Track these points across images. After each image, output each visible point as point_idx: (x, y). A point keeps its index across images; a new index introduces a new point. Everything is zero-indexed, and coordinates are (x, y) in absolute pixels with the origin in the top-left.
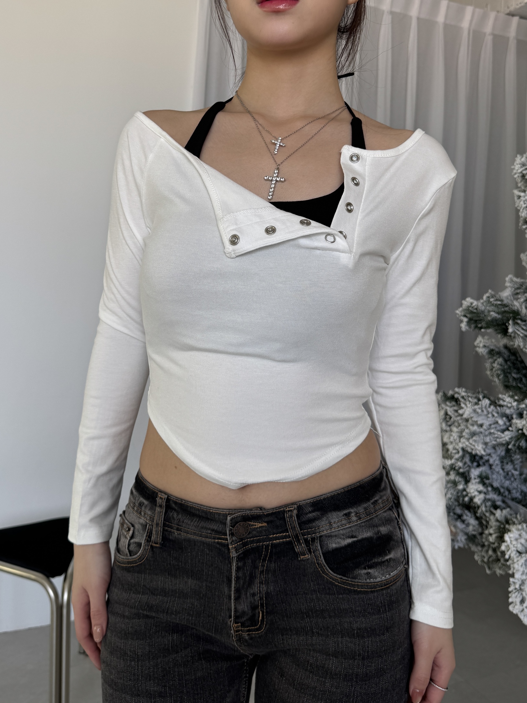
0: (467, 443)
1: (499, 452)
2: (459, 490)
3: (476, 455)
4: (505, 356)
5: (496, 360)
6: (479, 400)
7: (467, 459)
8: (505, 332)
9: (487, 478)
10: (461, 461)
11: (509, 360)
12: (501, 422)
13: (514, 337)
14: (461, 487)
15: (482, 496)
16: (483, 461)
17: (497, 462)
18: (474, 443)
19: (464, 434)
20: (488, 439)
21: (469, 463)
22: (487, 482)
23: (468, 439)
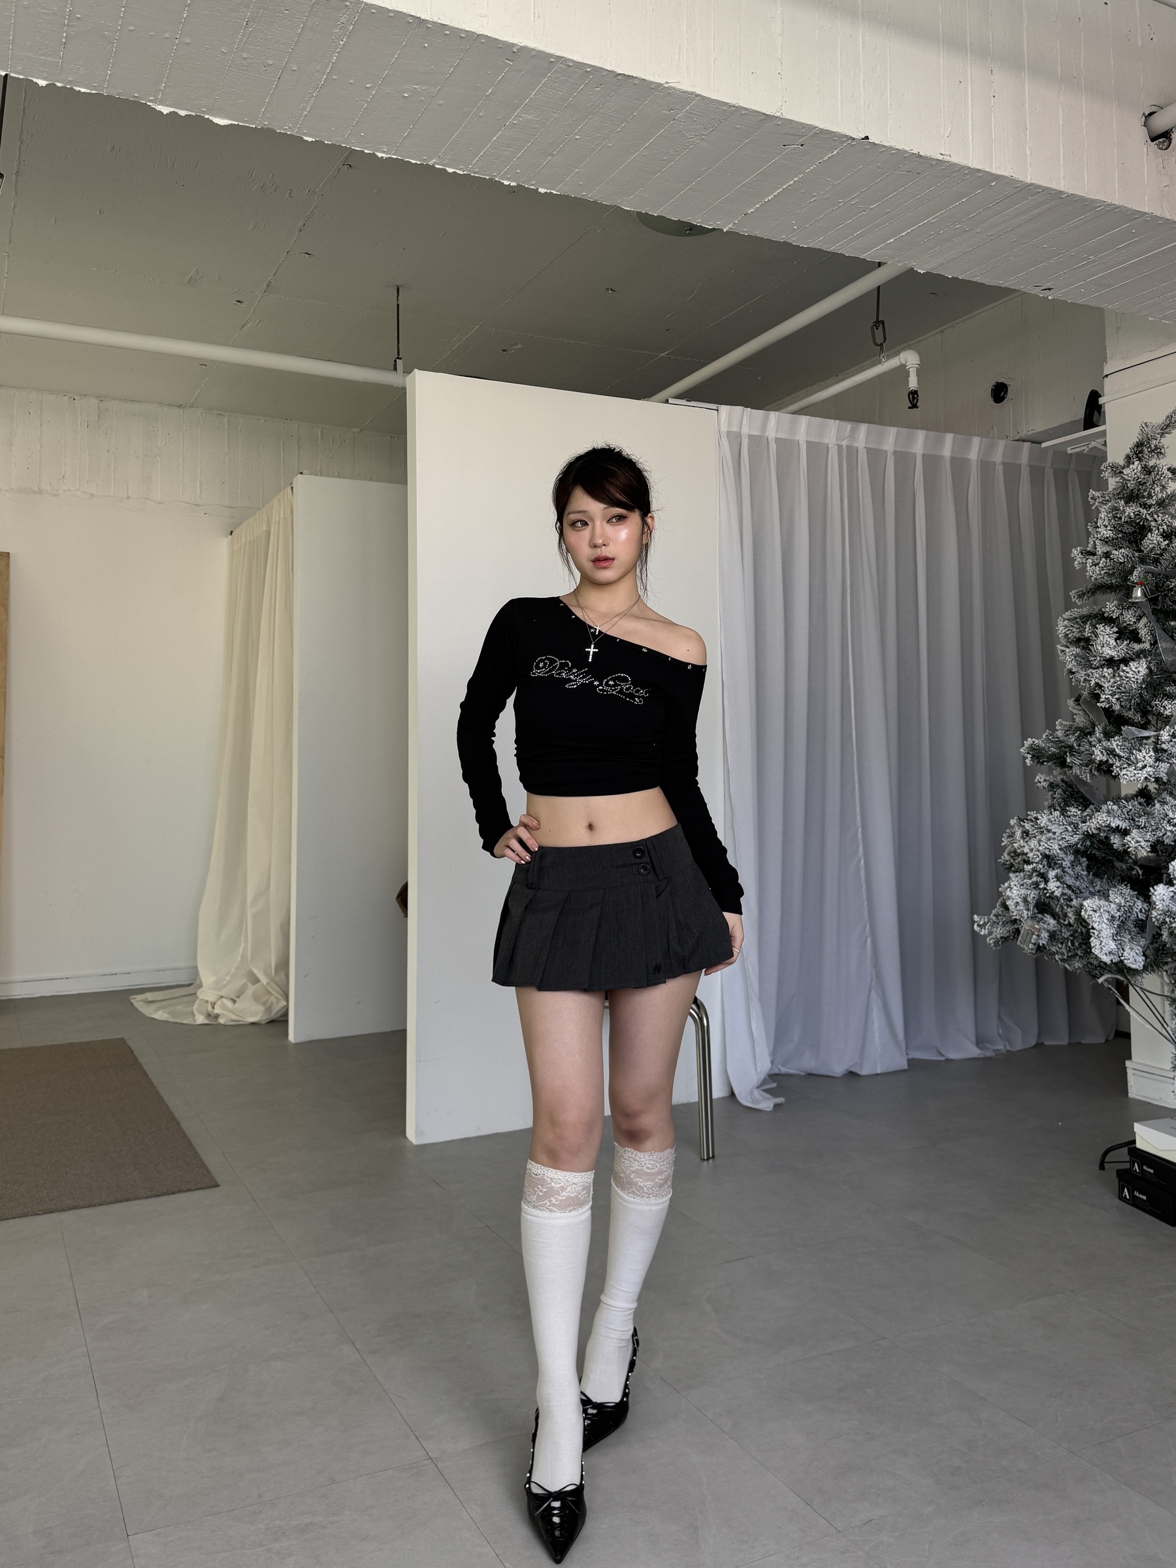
0: (1046, 847)
1: (1069, 855)
3: (1053, 856)
6: (1051, 812)
7: (1045, 862)
15: (1060, 891)
16: (1057, 863)
18: (1051, 846)
19: (1042, 841)
21: (1046, 866)
22: (1062, 880)
23: (1046, 844)
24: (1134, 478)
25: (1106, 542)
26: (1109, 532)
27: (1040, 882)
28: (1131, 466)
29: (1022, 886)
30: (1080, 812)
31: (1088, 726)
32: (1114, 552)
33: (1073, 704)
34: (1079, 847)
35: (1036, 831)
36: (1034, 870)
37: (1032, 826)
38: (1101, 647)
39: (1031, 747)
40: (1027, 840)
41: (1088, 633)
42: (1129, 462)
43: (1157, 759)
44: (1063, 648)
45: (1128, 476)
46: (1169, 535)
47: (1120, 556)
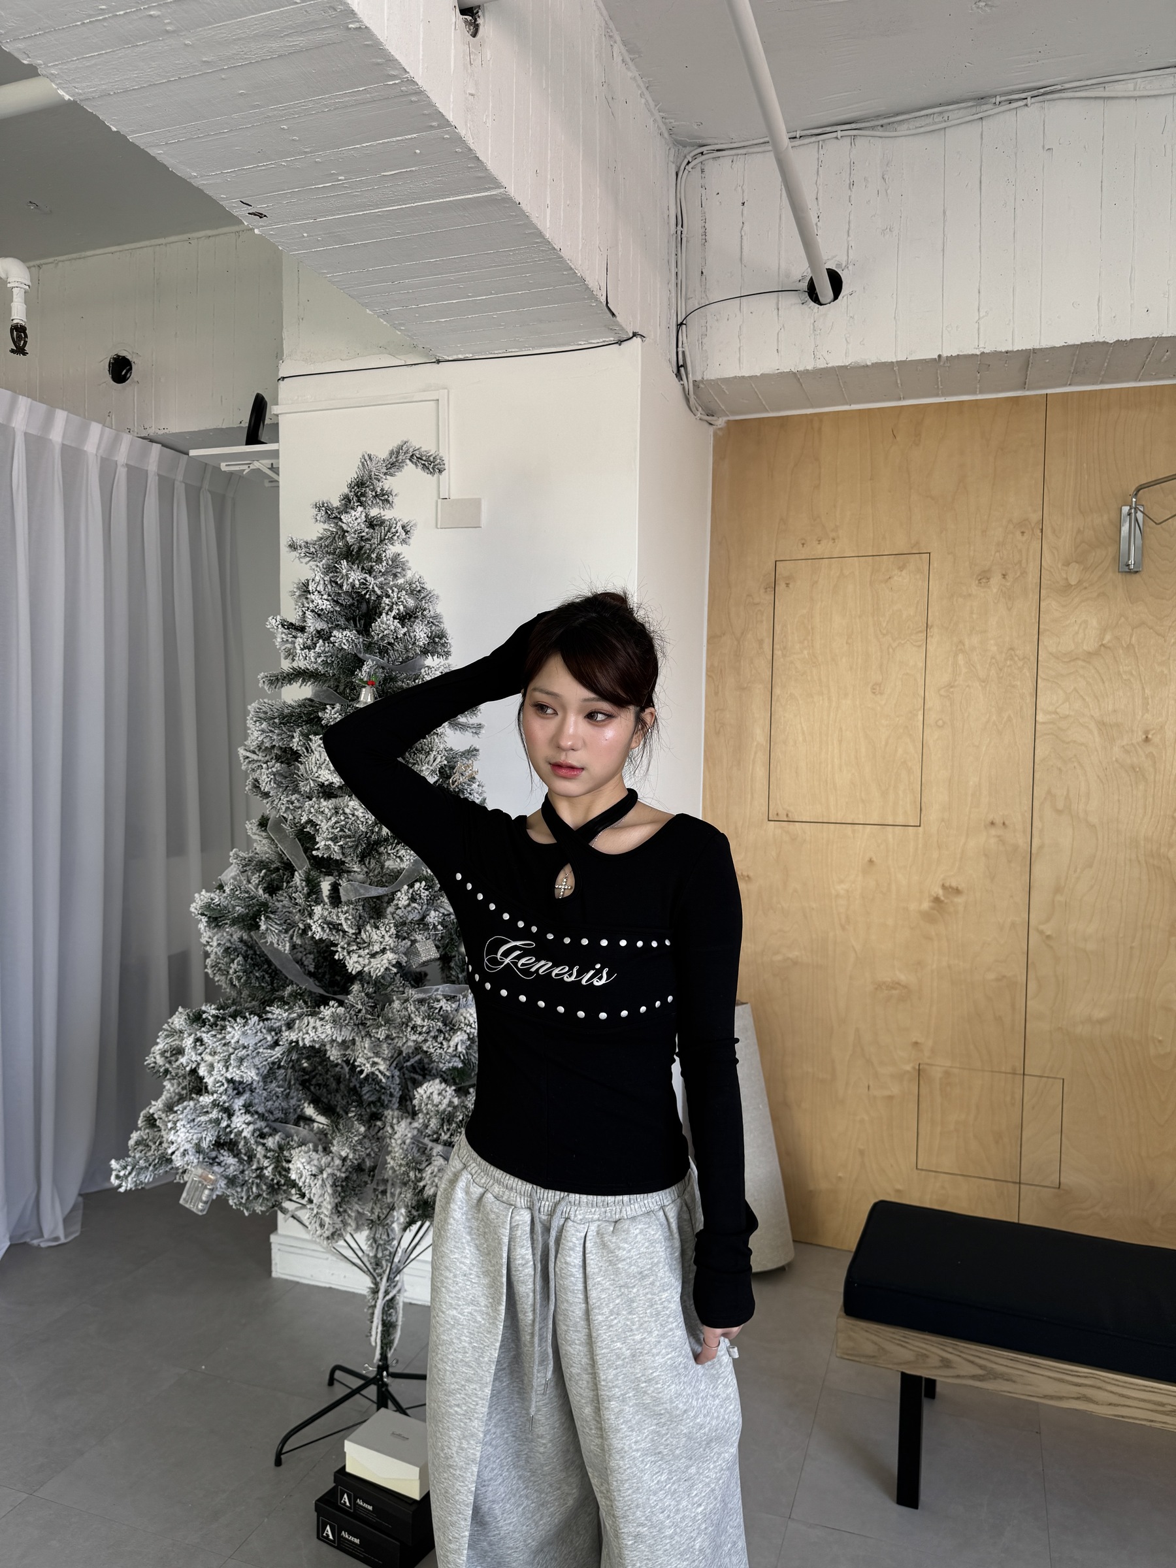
0: (235, 1070)
1: (265, 1074)
2: (221, 1127)
4: (247, 953)
5: (234, 959)
6: (246, 1019)
7: (231, 1091)
8: (251, 928)
10: (225, 1094)
11: (251, 958)
12: (269, 1038)
13: (266, 934)
14: (224, 1124)
15: (251, 1127)
16: (249, 1091)
17: (262, 1086)
18: (243, 1069)
19: (229, 1060)
20: (258, 1062)
22: (252, 1109)
23: (239, 1067)
24: (356, 531)
25: (319, 615)
26: (325, 601)
27: (222, 1117)
28: (351, 514)
29: (192, 1124)
30: (285, 1015)
31: (273, 857)
32: (335, 633)
33: (255, 829)
34: (282, 1064)
35: (218, 1044)
36: (215, 1104)
37: (215, 1036)
38: (318, 768)
39: (208, 906)
40: (200, 1054)
41: (296, 743)
42: (346, 506)
43: (397, 936)
44: (248, 754)
45: (347, 524)
46: (406, 618)
47: (345, 638)
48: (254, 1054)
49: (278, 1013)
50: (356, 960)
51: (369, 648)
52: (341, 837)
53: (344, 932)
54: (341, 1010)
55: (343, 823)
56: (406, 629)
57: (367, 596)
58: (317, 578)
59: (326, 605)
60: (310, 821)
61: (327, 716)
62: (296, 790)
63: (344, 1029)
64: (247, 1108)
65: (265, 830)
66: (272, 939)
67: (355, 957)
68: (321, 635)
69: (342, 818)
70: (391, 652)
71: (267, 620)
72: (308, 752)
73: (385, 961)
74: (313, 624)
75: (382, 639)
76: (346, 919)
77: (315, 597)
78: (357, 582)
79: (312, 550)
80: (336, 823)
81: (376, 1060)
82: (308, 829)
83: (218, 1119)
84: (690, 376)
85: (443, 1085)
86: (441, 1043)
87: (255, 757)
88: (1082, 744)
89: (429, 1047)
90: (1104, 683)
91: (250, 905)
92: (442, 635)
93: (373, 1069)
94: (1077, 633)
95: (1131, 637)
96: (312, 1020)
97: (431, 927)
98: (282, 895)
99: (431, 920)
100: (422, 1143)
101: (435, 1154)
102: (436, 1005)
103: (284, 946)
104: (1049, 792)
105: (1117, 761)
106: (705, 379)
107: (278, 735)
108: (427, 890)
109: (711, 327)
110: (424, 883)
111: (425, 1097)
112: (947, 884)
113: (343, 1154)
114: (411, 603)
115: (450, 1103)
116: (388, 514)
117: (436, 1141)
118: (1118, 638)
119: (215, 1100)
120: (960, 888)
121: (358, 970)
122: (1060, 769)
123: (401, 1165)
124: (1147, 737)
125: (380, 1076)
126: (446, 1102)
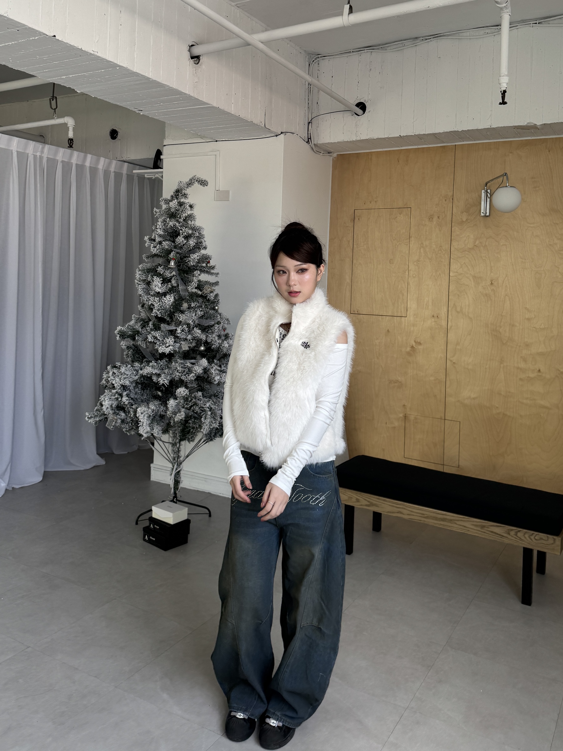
0: (123, 382)
1: (133, 384)
2: (119, 401)
3: (126, 386)
4: (133, 348)
5: (130, 350)
6: (127, 365)
7: (122, 389)
8: (134, 339)
9: (129, 395)
10: (120, 389)
11: (135, 350)
12: (134, 373)
13: (138, 341)
14: (120, 399)
15: (128, 401)
16: (128, 389)
17: (133, 388)
18: (126, 381)
19: (122, 379)
20: (130, 379)
21: (122, 390)
22: (129, 396)
23: (123, 380)
24: (174, 207)
25: (161, 236)
27: (119, 398)
28: (173, 202)
29: (110, 400)
30: (139, 365)
31: (147, 318)
32: (163, 242)
33: (140, 307)
34: (138, 381)
35: (119, 374)
36: (117, 392)
37: (118, 371)
38: (155, 287)
39: (120, 331)
40: (114, 377)
41: (149, 279)
42: (172, 199)
43: (175, 342)
44: (138, 282)
45: (171, 205)
46: (187, 237)
47: (166, 244)
48: (129, 377)
49: (137, 364)
50: (161, 348)
51: (175, 247)
52: (161, 309)
53: (159, 340)
54: (155, 364)
55: (161, 305)
56: (186, 241)
57: (176, 230)
58: (159, 224)
59: (161, 232)
60: (152, 304)
61: (159, 269)
62: (150, 294)
63: (155, 370)
64: (128, 395)
65: (143, 308)
66: (139, 343)
67: (160, 348)
68: (160, 243)
69: (161, 303)
70: (183, 248)
71: (145, 237)
72: (153, 281)
73: (169, 349)
74: (158, 239)
75: (179, 244)
76: (158, 335)
77: (158, 230)
78: (172, 225)
79: (162, 213)
80: (160, 304)
81: (164, 380)
82: (152, 307)
83: (117, 397)
84: (312, 142)
85: (185, 389)
86: (187, 377)
87: (140, 283)
88: (467, 285)
89: (183, 378)
90: (475, 261)
91: (134, 331)
92: (201, 243)
93: (163, 382)
94: (465, 240)
95: (486, 243)
96: (147, 367)
97: (188, 340)
98: (144, 329)
99: (188, 338)
100: (179, 408)
101: (182, 411)
102: (186, 365)
103: (144, 346)
104: (454, 304)
105: (480, 292)
106: (318, 143)
107: (145, 276)
108: (187, 328)
109: (320, 124)
110: (186, 325)
111: (179, 392)
112: (416, 341)
113: (152, 408)
114: (190, 232)
115: (186, 395)
116: (186, 201)
117: (183, 407)
118: (481, 243)
119: (117, 391)
120: (421, 342)
121: (162, 352)
122: (459, 295)
123: (171, 413)
124: (492, 283)
125: (166, 385)
126: (185, 394)
